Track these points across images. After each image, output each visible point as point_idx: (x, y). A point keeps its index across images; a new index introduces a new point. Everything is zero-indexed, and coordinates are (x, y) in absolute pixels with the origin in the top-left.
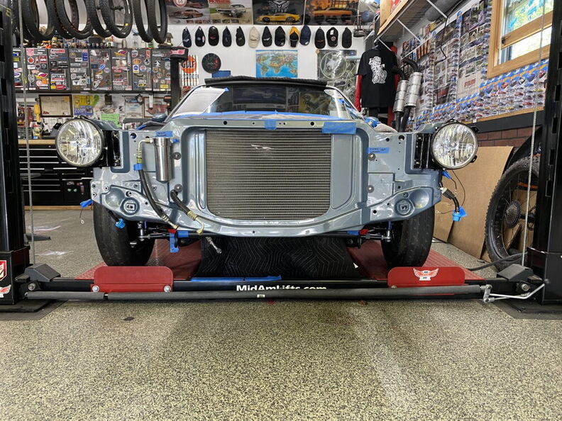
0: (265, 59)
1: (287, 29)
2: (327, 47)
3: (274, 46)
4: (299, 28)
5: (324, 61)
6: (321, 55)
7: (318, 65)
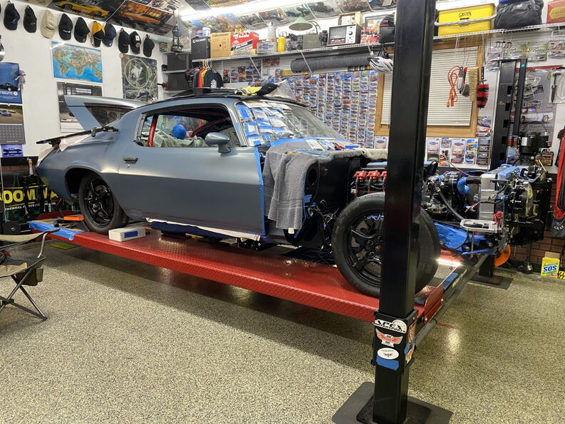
0: (64, 55)
1: (89, 21)
2: (130, 53)
3: (73, 41)
4: (102, 24)
5: (128, 67)
6: (124, 60)
7: (123, 71)
